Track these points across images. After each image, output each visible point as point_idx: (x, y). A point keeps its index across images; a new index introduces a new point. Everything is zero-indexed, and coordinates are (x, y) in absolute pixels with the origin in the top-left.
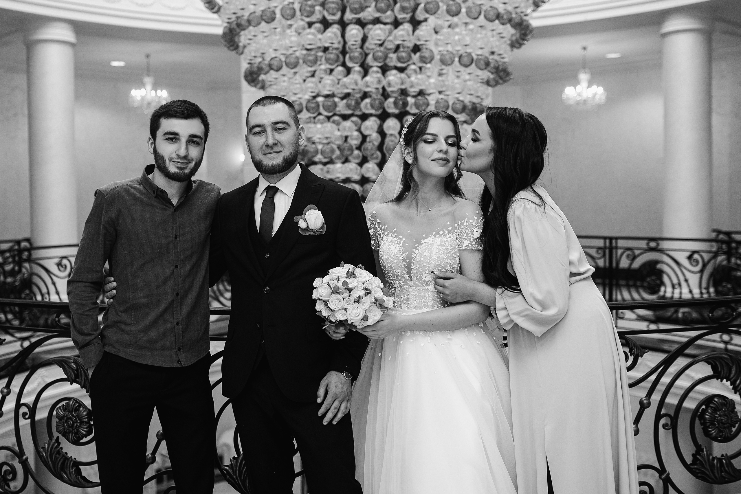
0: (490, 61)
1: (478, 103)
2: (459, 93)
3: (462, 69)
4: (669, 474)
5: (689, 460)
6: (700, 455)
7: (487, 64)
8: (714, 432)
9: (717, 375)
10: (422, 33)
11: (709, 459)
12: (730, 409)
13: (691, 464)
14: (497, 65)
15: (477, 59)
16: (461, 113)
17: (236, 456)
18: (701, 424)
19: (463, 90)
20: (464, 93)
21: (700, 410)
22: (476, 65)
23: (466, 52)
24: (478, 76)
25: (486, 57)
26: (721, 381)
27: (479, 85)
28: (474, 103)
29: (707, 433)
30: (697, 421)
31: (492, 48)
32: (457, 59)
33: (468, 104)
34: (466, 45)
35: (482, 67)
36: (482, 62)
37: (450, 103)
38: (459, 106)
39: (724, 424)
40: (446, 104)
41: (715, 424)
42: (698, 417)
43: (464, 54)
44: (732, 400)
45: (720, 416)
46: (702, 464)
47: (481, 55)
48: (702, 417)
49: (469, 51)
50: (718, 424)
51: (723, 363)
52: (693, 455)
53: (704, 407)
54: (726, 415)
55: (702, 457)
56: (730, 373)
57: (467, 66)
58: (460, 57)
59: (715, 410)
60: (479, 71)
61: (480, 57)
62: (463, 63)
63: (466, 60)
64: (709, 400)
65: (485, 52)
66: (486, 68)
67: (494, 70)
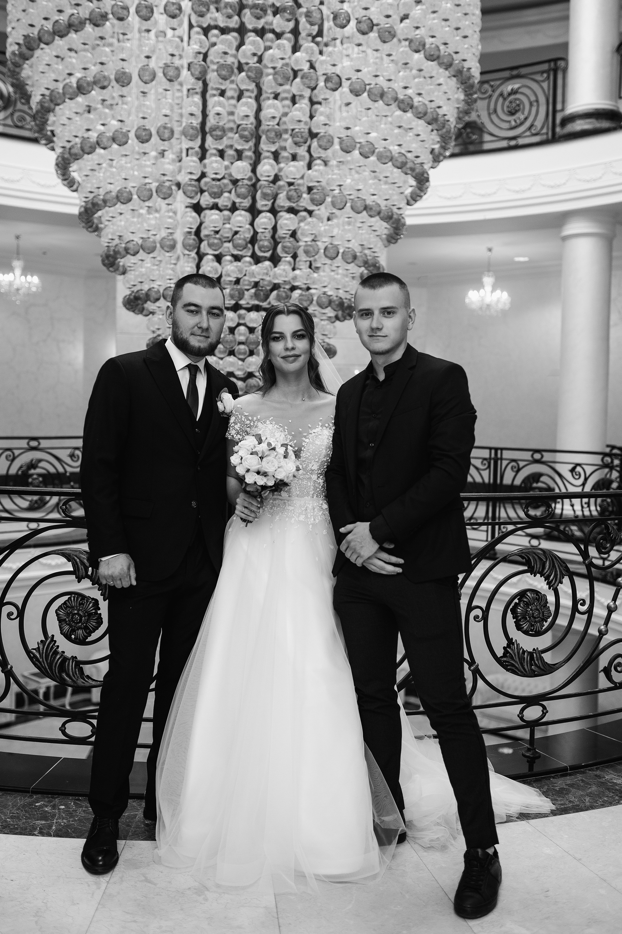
0: (358, 254)
1: (346, 299)
2: (325, 287)
3: (328, 261)
4: (478, 665)
5: (500, 653)
6: (510, 648)
7: (355, 257)
8: (525, 627)
9: (532, 571)
10: (286, 222)
11: (518, 653)
12: (542, 603)
13: (501, 657)
14: (366, 259)
15: (343, 253)
16: (327, 307)
17: (44, 639)
18: (514, 618)
19: (329, 283)
20: (330, 286)
21: (513, 604)
22: (343, 258)
23: (332, 244)
24: (347, 270)
25: (353, 250)
26: (535, 576)
27: (347, 279)
28: (341, 298)
29: (519, 627)
30: (509, 615)
31: (362, 241)
32: (322, 251)
33: (335, 298)
34: (332, 237)
35: (349, 261)
36: (350, 256)
37: (315, 298)
38: (325, 300)
39: (535, 618)
40: (311, 298)
41: (526, 618)
42: (511, 610)
43: (330, 246)
44: (545, 595)
45: (531, 610)
46: (512, 658)
47: (349, 248)
48: (514, 611)
49: (336, 243)
50: (530, 617)
51: (536, 557)
52: (504, 648)
53: (516, 601)
54: (538, 610)
55: (512, 650)
56: (544, 567)
57: (332, 259)
58: (326, 249)
59: (527, 604)
60: (345, 264)
61: (347, 250)
62: (329, 255)
63: (332, 253)
64: (522, 594)
65: (355, 246)
66: (352, 262)
67: (362, 265)
